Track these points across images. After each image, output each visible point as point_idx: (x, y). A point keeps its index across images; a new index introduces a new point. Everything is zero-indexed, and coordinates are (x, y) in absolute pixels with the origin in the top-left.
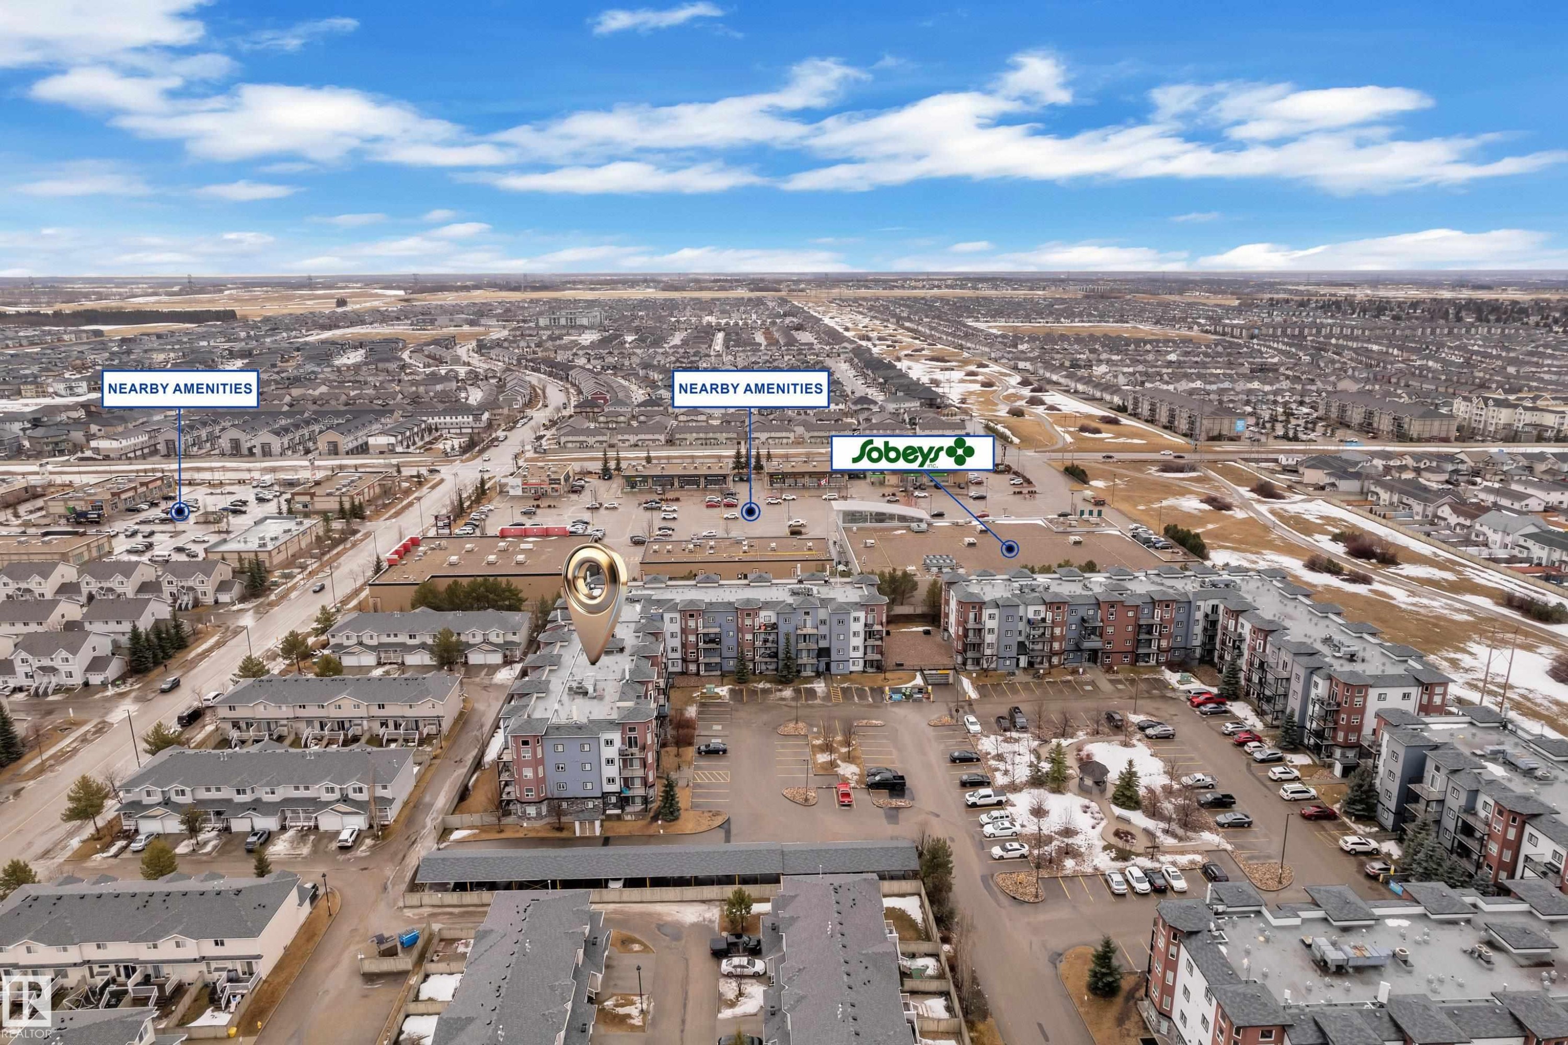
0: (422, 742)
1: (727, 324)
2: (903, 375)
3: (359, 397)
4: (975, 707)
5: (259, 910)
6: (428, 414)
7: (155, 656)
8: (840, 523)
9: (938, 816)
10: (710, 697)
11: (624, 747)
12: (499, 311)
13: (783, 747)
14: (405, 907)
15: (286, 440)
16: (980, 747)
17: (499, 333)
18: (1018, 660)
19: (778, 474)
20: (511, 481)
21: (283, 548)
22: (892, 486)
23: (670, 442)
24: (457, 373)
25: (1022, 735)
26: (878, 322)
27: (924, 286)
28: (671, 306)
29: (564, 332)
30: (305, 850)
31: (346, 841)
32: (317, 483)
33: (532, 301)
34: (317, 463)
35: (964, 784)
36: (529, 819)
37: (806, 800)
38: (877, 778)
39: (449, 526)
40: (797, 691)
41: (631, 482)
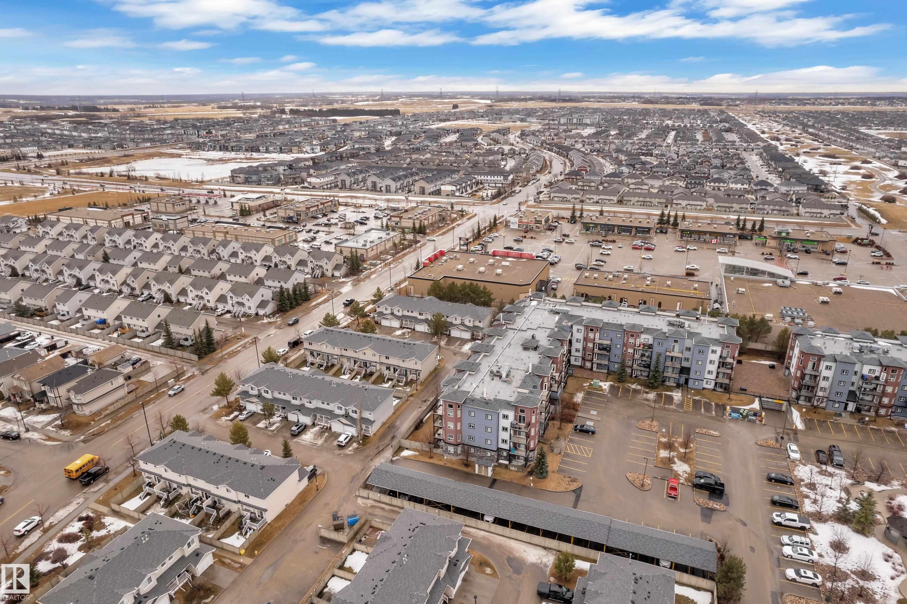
0: (407, 384)
1: (679, 126)
2: (798, 167)
3: (446, 161)
4: (799, 436)
5: (271, 481)
6: (481, 174)
7: (291, 303)
8: (723, 273)
9: (745, 525)
10: (595, 389)
11: (515, 422)
12: (540, 113)
13: (638, 438)
14: (359, 496)
15: (399, 184)
16: (796, 473)
17: (535, 125)
18: (847, 405)
19: (687, 231)
20: (512, 220)
21: (375, 248)
22: (771, 247)
23: (620, 202)
24: (503, 150)
25: (837, 471)
26: (788, 128)
27: (830, 104)
28: (646, 113)
29: (574, 127)
30: (320, 442)
31: (342, 442)
32: (406, 211)
33: (560, 108)
34: (410, 198)
35: (774, 503)
36: (449, 454)
37: (643, 485)
38: (702, 481)
39: (467, 245)
40: (659, 396)
41: (587, 227)
